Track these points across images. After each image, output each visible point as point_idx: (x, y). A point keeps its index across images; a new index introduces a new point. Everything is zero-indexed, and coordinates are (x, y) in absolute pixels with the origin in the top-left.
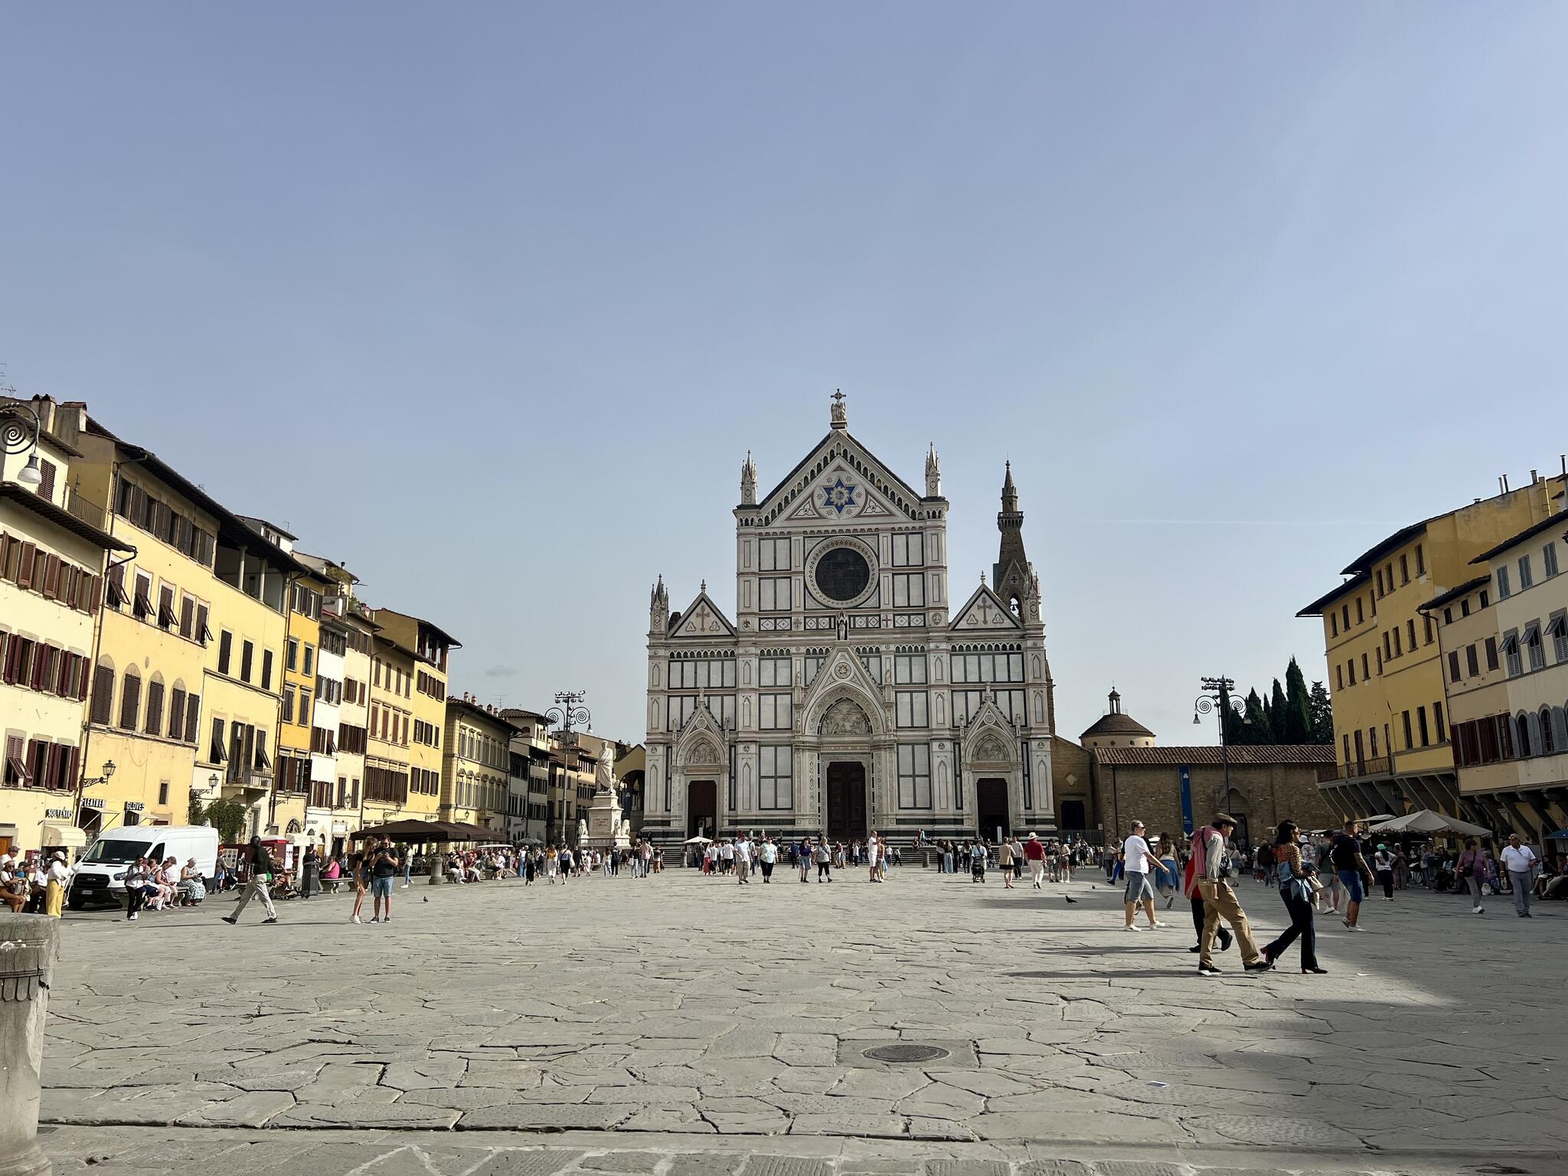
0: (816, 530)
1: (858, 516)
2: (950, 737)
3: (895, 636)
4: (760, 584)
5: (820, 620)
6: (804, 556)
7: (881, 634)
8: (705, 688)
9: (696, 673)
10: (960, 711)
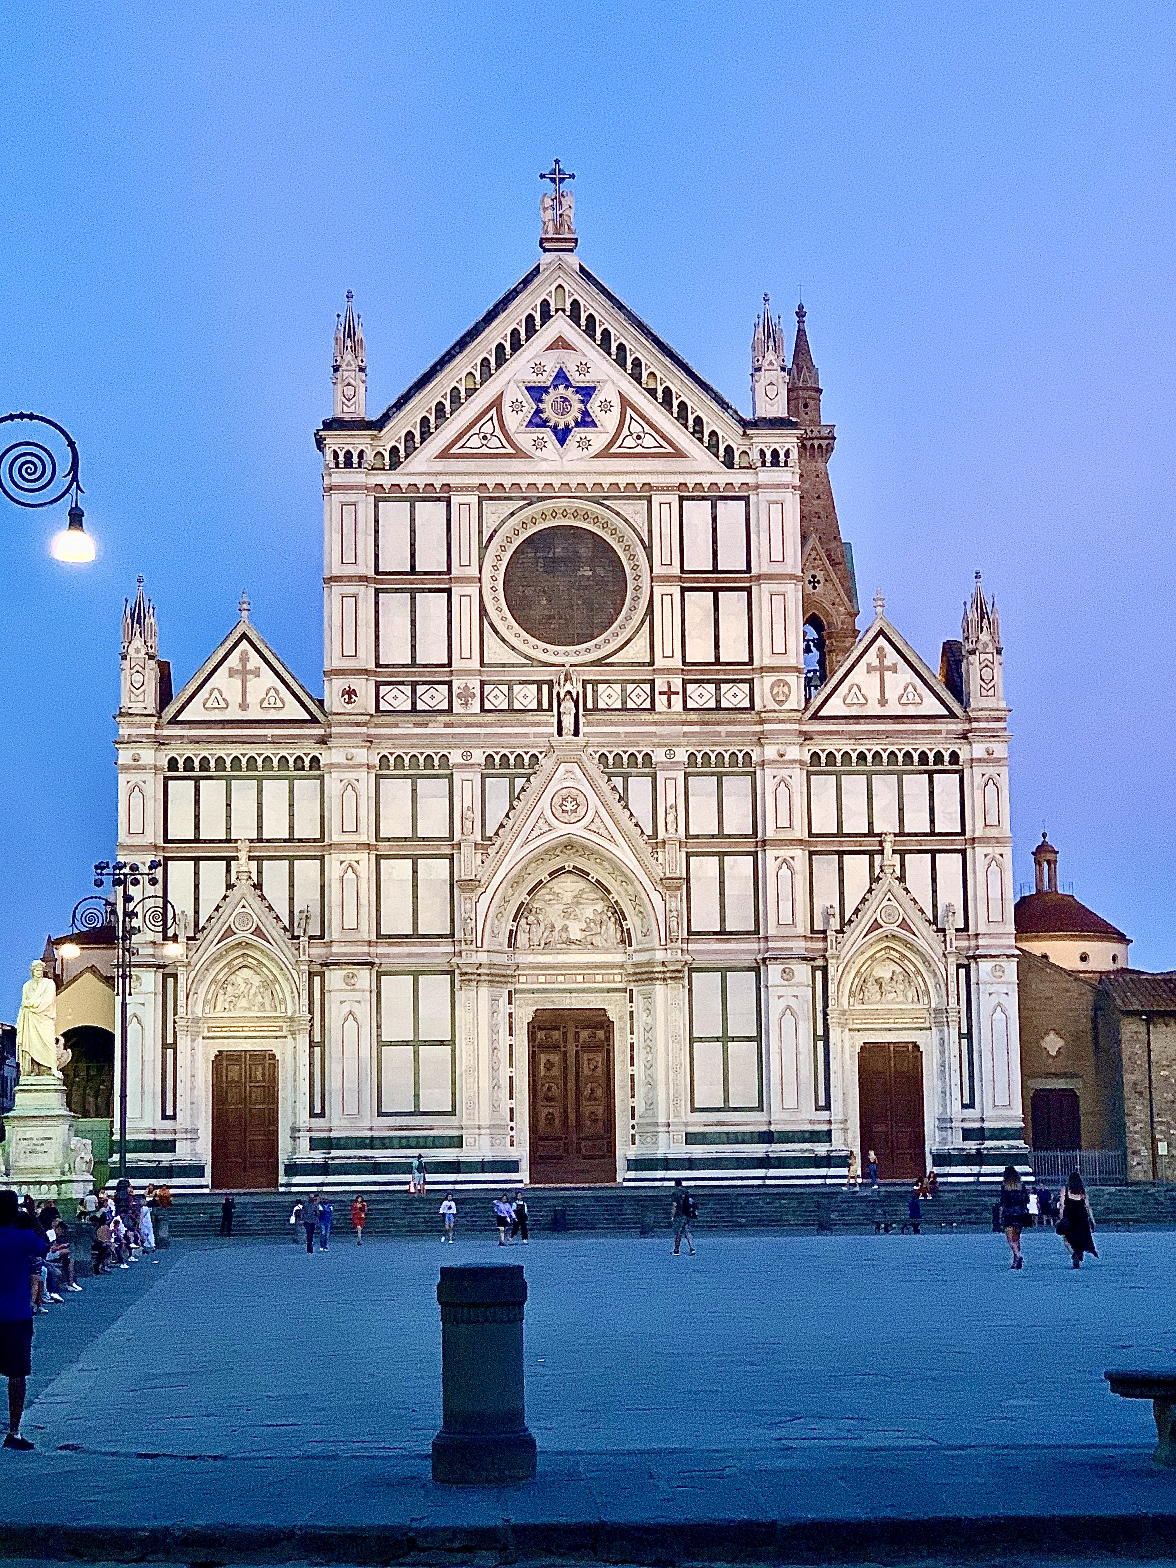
0: (507, 481)
1: (604, 454)
2: (807, 955)
3: (686, 729)
4: (377, 603)
5: (517, 688)
6: (480, 542)
7: (655, 724)
8: (251, 841)
9: (229, 805)
10: (826, 897)
